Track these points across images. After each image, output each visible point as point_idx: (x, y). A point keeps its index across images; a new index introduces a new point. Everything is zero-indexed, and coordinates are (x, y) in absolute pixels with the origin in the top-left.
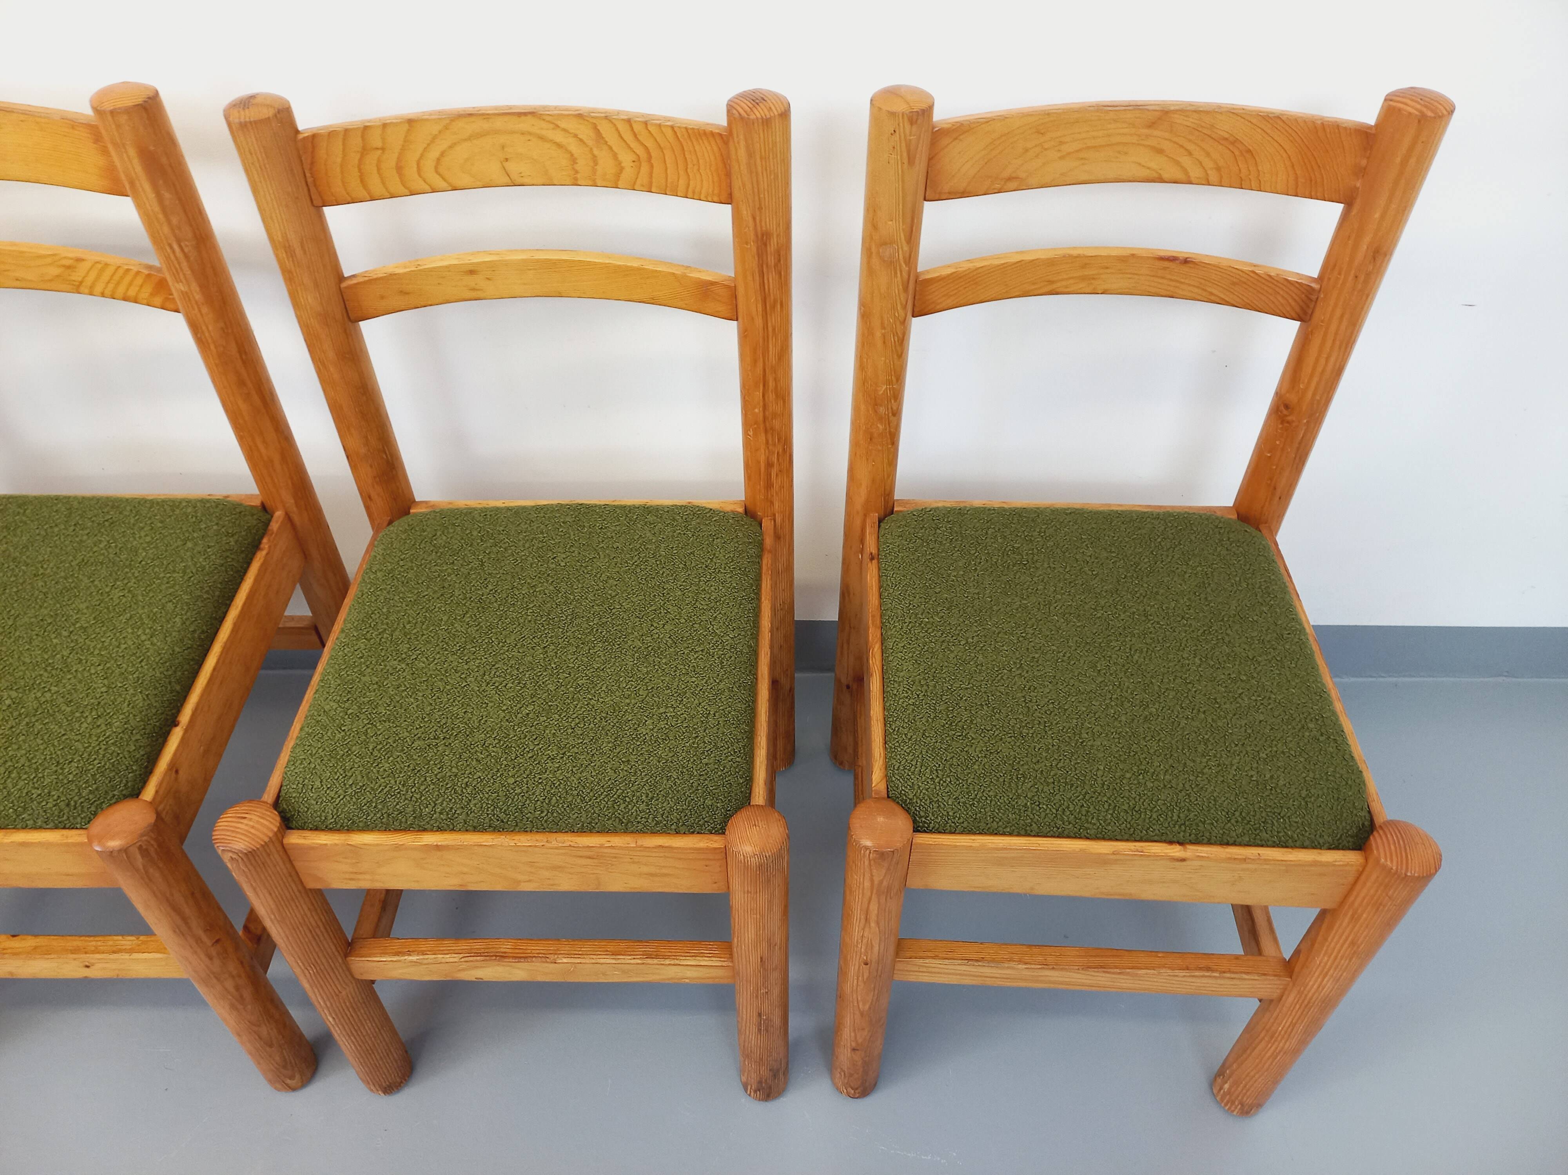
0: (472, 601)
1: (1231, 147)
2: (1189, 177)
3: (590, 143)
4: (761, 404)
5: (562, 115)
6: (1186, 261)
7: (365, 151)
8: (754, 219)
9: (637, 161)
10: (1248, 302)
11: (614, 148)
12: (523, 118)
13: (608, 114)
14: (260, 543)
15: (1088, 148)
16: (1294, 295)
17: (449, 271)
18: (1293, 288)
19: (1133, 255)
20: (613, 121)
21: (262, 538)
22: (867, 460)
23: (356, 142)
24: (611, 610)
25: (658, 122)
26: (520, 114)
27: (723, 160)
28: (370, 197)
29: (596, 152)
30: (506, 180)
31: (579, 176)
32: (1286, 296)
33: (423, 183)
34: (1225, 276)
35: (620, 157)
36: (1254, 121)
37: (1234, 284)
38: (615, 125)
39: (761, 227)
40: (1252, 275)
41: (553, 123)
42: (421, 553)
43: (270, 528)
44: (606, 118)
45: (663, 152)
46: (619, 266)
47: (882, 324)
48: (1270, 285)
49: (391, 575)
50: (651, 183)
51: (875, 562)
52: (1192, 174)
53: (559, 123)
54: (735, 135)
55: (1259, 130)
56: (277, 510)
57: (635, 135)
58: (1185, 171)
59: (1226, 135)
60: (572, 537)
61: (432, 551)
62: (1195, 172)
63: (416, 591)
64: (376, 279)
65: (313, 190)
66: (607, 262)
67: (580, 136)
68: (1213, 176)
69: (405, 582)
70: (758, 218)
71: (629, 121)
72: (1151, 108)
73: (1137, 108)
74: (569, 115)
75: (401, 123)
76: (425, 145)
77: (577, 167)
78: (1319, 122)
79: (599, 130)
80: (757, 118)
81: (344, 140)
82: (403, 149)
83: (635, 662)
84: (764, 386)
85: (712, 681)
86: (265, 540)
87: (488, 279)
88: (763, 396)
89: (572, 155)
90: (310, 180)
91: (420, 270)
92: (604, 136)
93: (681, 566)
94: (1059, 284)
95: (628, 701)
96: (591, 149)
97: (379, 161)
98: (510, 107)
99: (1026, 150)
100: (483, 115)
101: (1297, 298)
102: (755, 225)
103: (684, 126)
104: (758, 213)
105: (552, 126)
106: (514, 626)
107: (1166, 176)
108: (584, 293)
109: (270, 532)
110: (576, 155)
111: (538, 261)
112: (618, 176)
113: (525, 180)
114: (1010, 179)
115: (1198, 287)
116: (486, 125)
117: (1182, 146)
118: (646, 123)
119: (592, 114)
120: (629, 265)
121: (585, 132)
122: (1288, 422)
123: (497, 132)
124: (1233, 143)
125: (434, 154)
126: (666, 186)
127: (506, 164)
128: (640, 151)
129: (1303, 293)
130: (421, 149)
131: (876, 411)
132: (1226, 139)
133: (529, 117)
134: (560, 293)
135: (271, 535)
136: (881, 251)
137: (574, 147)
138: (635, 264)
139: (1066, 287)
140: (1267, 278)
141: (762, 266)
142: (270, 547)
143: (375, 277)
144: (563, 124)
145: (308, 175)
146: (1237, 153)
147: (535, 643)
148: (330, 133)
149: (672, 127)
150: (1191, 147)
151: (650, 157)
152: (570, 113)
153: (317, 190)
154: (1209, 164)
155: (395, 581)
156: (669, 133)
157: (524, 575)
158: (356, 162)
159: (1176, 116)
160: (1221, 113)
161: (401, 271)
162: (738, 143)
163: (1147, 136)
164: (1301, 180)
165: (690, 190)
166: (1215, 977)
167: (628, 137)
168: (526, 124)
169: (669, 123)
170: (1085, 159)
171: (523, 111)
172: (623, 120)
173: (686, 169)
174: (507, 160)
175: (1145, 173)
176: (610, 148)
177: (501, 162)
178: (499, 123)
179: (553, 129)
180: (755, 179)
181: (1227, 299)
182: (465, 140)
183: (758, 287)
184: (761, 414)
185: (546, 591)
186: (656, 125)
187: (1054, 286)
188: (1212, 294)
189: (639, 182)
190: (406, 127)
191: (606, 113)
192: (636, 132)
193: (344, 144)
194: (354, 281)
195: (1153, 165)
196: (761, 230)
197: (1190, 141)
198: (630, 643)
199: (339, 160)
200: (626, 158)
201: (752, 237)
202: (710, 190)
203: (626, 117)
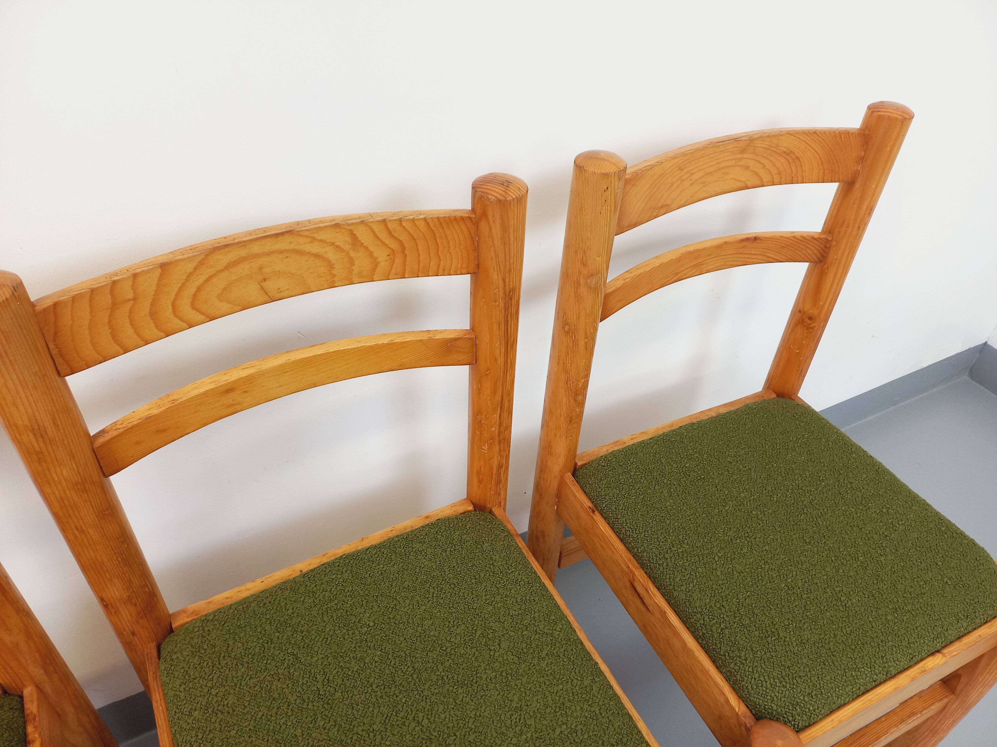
0: (312, 702)
1: (787, 157)
2: (763, 182)
3: (347, 247)
4: (498, 423)
5: (320, 228)
6: (756, 239)
7: (114, 306)
8: (504, 281)
9: (392, 254)
10: (790, 257)
11: (370, 248)
12: (280, 238)
13: (364, 219)
14: (26, 735)
15: (707, 174)
16: (817, 247)
17: (207, 397)
18: (816, 242)
19: (726, 242)
20: (370, 224)
21: (25, 728)
22: (566, 437)
23: (105, 300)
24: (445, 650)
25: (411, 217)
26: (277, 235)
27: (472, 238)
28: (123, 350)
29: (352, 254)
30: (266, 298)
31: (336, 279)
32: (812, 248)
33: (179, 322)
34: (777, 243)
35: (375, 254)
36: (801, 137)
37: (783, 247)
38: (371, 228)
39: (509, 285)
40: (793, 239)
41: (309, 237)
42: (227, 672)
43: (27, 712)
44: (362, 222)
45: (416, 242)
46: (371, 347)
47: (586, 334)
48: (804, 243)
49: (210, 710)
50: (404, 270)
51: (596, 513)
52: (764, 180)
53: (315, 235)
54: (490, 217)
55: (803, 143)
56: (25, 686)
57: (390, 232)
58: (761, 178)
59: (785, 150)
60: (362, 593)
61: (236, 665)
62: (766, 178)
63: (249, 717)
64: (133, 427)
65: (58, 360)
66: (360, 346)
67: (338, 244)
68: (776, 179)
69: (231, 711)
70: (507, 280)
71: (384, 221)
72: (743, 139)
73: (736, 140)
74: (326, 227)
75: (155, 268)
76: (180, 285)
77: (334, 272)
78: (838, 132)
79: (354, 235)
80: (514, 199)
81: (91, 300)
82: (157, 293)
83: (502, 693)
84: (501, 408)
85: (575, 681)
86: (30, 729)
87: (245, 392)
88: (500, 417)
89: (330, 262)
90: (54, 352)
91: (176, 406)
92: (360, 239)
93: (473, 581)
94: (682, 274)
95: (524, 737)
96: (348, 253)
97: (131, 312)
98: (265, 230)
99: (672, 184)
100: (239, 243)
101: (819, 248)
102: (505, 286)
103: (436, 216)
104: (507, 275)
105: (309, 240)
106: (371, 709)
107: (749, 184)
108: (337, 378)
109: (31, 717)
110: (333, 262)
111: (294, 362)
112: (373, 270)
113: (283, 294)
114: (662, 207)
115: (761, 255)
116: (243, 252)
117: (760, 162)
118: (400, 220)
119: (348, 222)
120: (380, 342)
121: (342, 239)
122: (811, 328)
123: (256, 256)
124: (788, 155)
125: (191, 289)
126: (419, 270)
127: (265, 285)
128: (394, 245)
129: (822, 244)
130: (176, 289)
131: (576, 400)
132: (785, 152)
133: (286, 236)
134: (315, 384)
135: (34, 719)
136: (589, 281)
137: (331, 254)
138: (386, 341)
139: (685, 274)
140: (802, 239)
141: (507, 317)
142: (40, 735)
143: (130, 425)
144: (320, 236)
145: (51, 346)
146: (790, 161)
147: (402, 718)
148: (74, 298)
149: (425, 219)
150: (765, 161)
151: (403, 248)
152: (327, 224)
153: (63, 359)
154: (774, 171)
155: (219, 715)
156: (422, 225)
157: (343, 651)
158: (106, 320)
159: (757, 142)
160: (783, 135)
161: (155, 412)
162: (494, 221)
163: (741, 159)
164: (826, 172)
165: (441, 269)
166: (919, 717)
167: (383, 236)
168: (282, 244)
169: (422, 217)
170: (704, 182)
171: (280, 231)
172: (378, 221)
173: (438, 253)
174: (265, 280)
175: (739, 184)
176: (366, 248)
177: (259, 283)
178: (256, 249)
179: (311, 242)
180: (507, 249)
181: (777, 258)
182: (222, 270)
183: (503, 334)
184: (497, 431)
185: (376, 659)
186: (409, 220)
187: (679, 276)
188: (769, 257)
189: (393, 271)
190: (159, 270)
191: (360, 218)
192: (390, 229)
193: (91, 305)
194: (107, 437)
195: (743, 179)
196: (509, 288)
197: (764, 157)
198: (484, 677)
199: (86, 322)
200: (381, 255)
201: (501, 295)
202: (459, 266)
203: (381, 219)
